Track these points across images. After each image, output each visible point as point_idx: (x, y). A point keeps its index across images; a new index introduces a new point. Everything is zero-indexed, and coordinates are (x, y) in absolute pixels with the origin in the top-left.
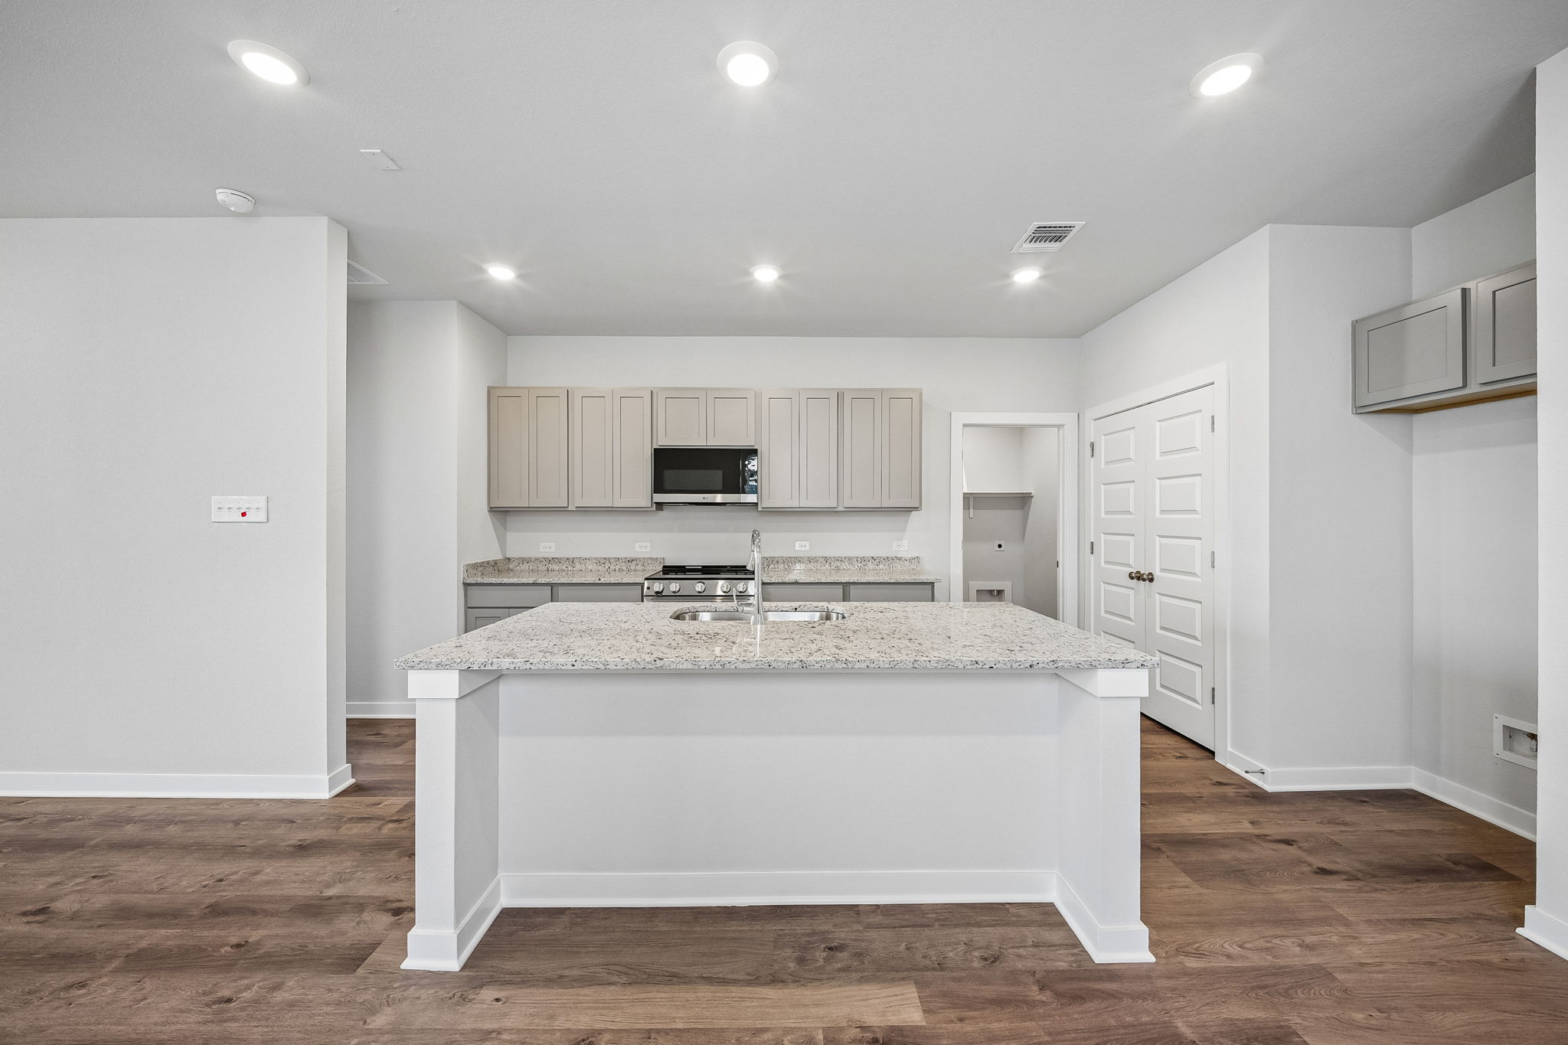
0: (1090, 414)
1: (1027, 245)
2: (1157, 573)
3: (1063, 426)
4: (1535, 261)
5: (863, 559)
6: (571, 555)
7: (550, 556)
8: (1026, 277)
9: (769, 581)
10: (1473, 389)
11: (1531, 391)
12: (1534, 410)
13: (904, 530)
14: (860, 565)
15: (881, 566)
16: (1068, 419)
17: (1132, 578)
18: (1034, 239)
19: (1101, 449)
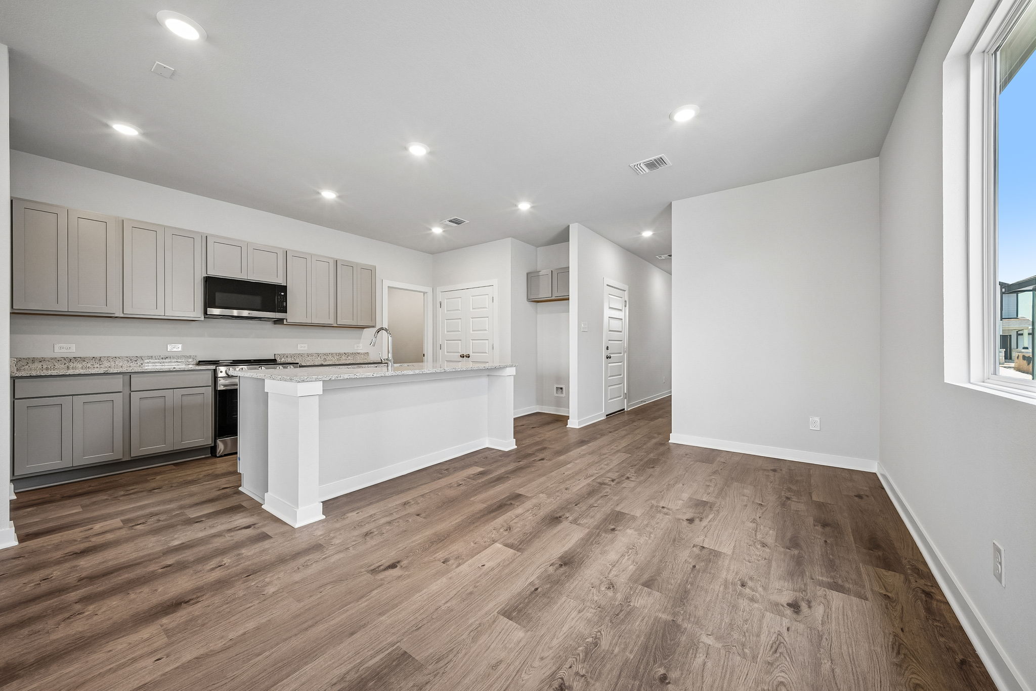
0: (439, 289)
1: (448, 222)
2: (471, 354)
3: (427, 292)
4: (569, 267)
5: (340, 354)
6: (97, 355)
7: (71, 356)
8: (437, 230)
9: (305, 365)
10: (553, 298)
11: (568, 299)
12: (569, 304)
13: (360, 338)
14: (338, 357)
15: (349, 358)
16: (429, 290)
17: (461, 357)
18: (450, 221)
19: (444, 304)
